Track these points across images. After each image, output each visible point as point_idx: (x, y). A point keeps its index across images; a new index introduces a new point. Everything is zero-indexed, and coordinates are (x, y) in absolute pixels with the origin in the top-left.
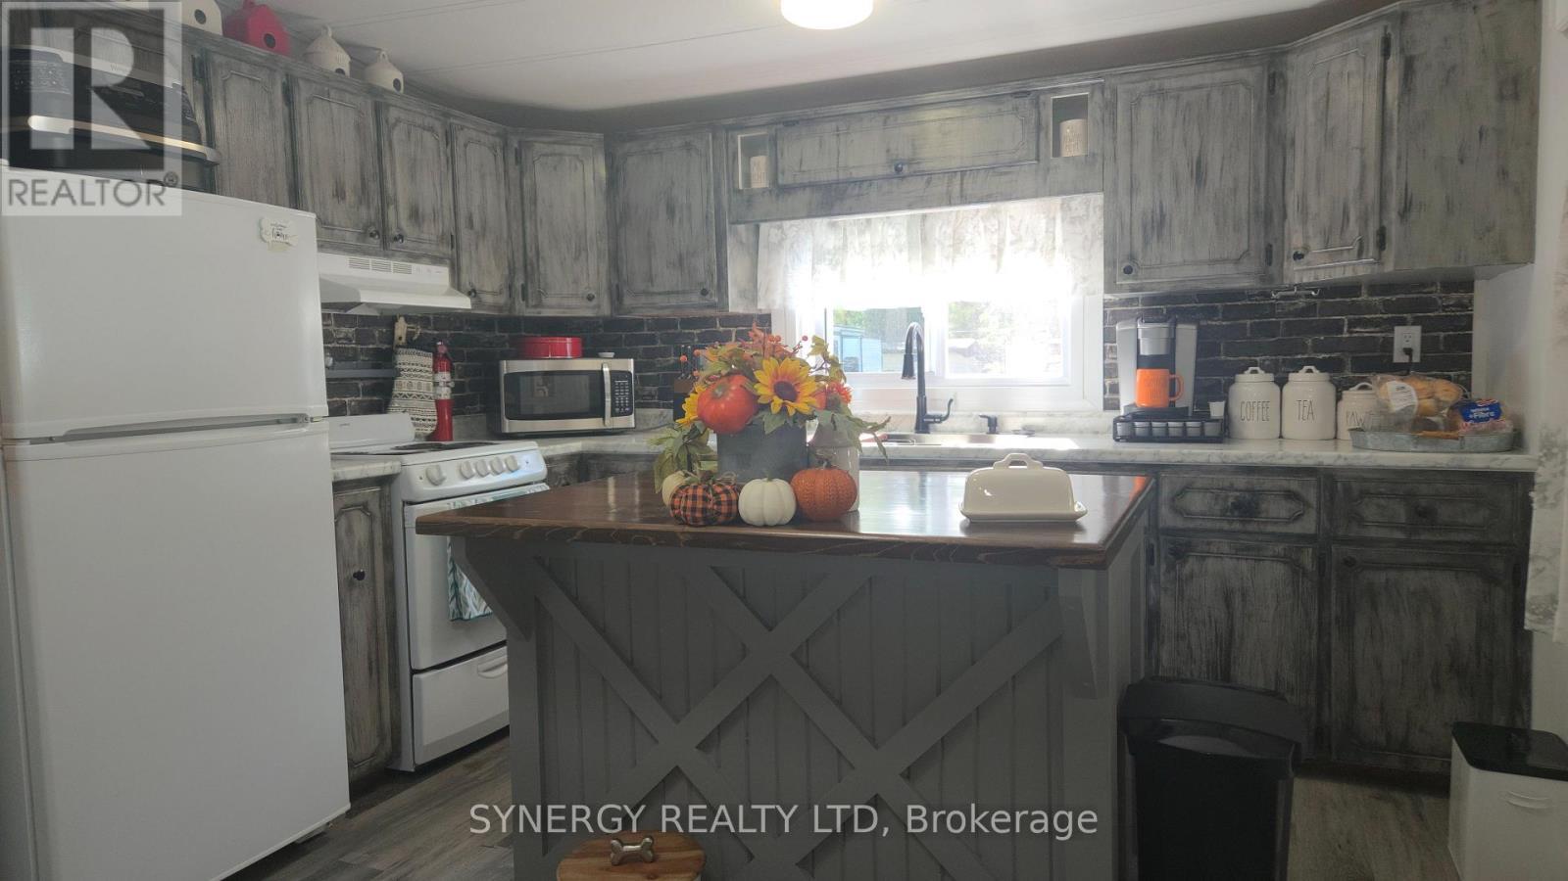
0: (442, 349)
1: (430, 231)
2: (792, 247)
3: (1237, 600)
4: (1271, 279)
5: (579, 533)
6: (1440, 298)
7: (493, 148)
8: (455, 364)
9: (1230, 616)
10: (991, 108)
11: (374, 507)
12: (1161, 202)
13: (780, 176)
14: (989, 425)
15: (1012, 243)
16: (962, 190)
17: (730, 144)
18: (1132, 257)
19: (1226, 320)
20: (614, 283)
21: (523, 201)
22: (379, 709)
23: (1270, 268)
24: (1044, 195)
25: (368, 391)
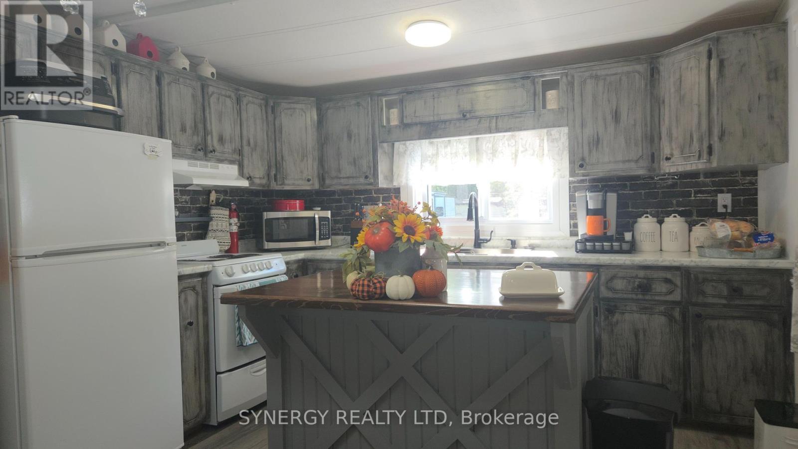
0: (234, 207)
1: (228, 148)
2: (411, 154)
3: (641, 336)
4: (654, 170)
6: (741, 179)
7: (260, 106)
8: (240, 214)
9: (638, 343)
10: (511, 85)
11: (199, 288)
12: (597, 132)
13: (405, 119)
14: (512, 244)
15: (522, 152)
16: (496, 126)
17: (380, 103)
18: (583, 159)
19: (631, 191)
20: (321, 172)
21: (275, 131)
22: (200, 393)
23: (653, 165)
24: (538, 128)
25: (196, 228)
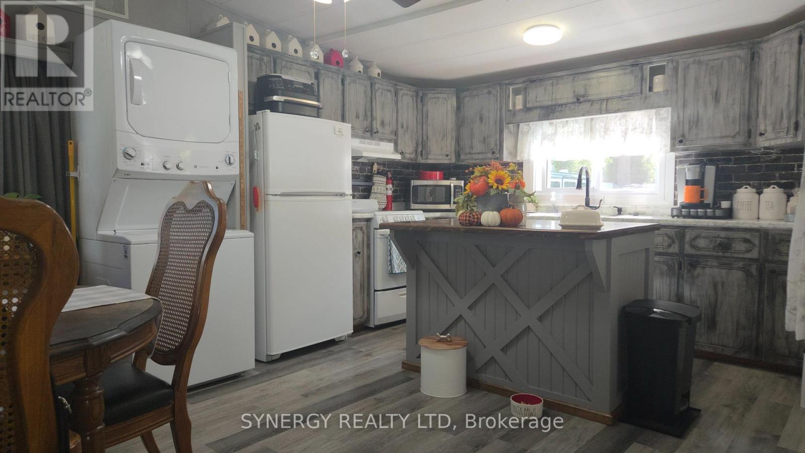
0: (390, 176)
1: (388, 130)
2: (533, 133)
3: (720, 287)
4: (751, 145)
5: (430, 228)
7: (412, 96)
8: (394, 182)
9: (716, 294)
10: (621, 72)
11: (364, 229)
12: (698, 112)
13: (527, 104)
14: (618, 211)
15: (632, 130)
16: (606, 108)
17: (507, 90)
18: (683, 136)
19: (735, 164)
20: (457, 149)
21: (423, 117)
22: (363, 302)
23: (750, 140)
24: (644, 109)
25: (363, 191)
